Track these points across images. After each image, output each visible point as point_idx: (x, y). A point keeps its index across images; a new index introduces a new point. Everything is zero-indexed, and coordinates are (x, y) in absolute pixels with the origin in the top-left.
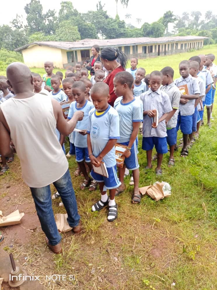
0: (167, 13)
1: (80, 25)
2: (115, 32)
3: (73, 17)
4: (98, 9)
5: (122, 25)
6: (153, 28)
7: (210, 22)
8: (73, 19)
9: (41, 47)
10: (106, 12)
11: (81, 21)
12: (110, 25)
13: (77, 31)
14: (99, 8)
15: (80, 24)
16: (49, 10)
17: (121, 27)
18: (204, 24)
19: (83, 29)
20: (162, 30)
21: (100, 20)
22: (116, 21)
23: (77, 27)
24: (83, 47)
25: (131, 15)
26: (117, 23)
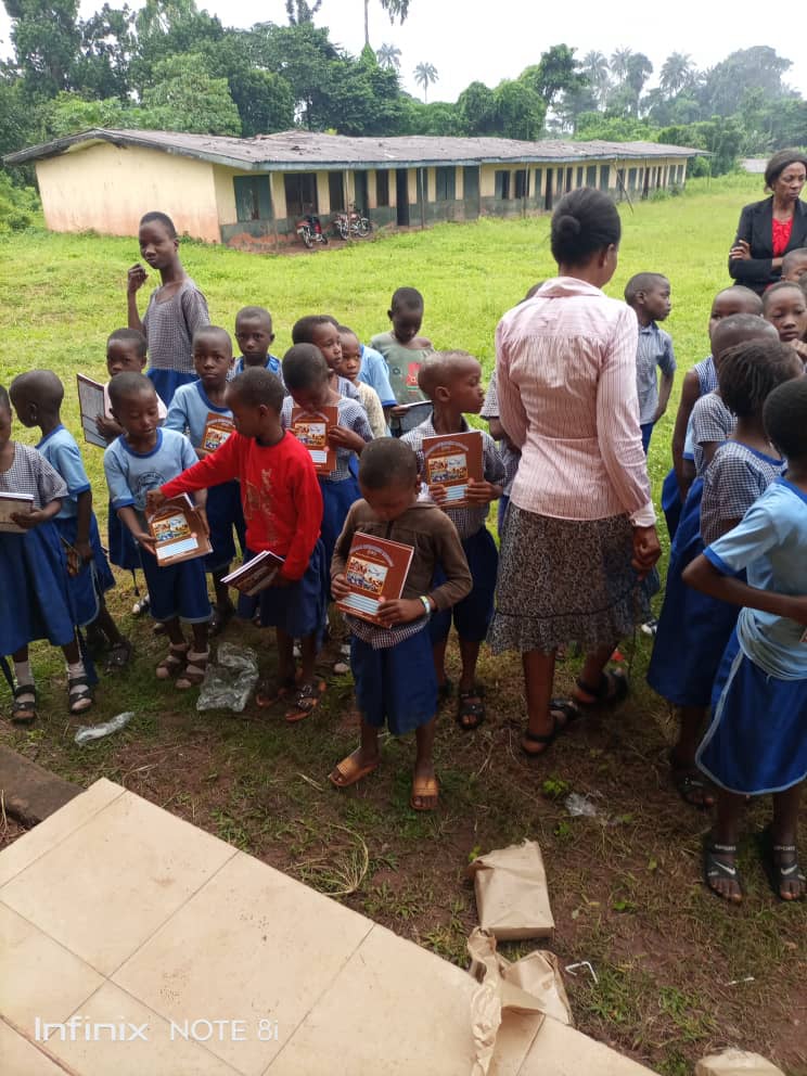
0: (555, 51)
1: (235, 76)
2: (362, 112)
3: (207, 42)
4: (292, 19)
5: (386, 84)
6: (504, 106)
7: (680, 95)
8: (207, 51)
9: (122, 150)
10: (324, 31)
11: (238, 60)
12: (342, 84)
13: (227, 99)
14: (296, 16)
15: (237, 73)
16: (106, 8)
17: (383, 95)
18: (661, 103)
19: (245, 93)
20: (536, 114)
21: (307, 62)
22: (363, 70)
23: (225, 81)
24: (305, 163)
25: (400, 53)
26: (369, 79)
